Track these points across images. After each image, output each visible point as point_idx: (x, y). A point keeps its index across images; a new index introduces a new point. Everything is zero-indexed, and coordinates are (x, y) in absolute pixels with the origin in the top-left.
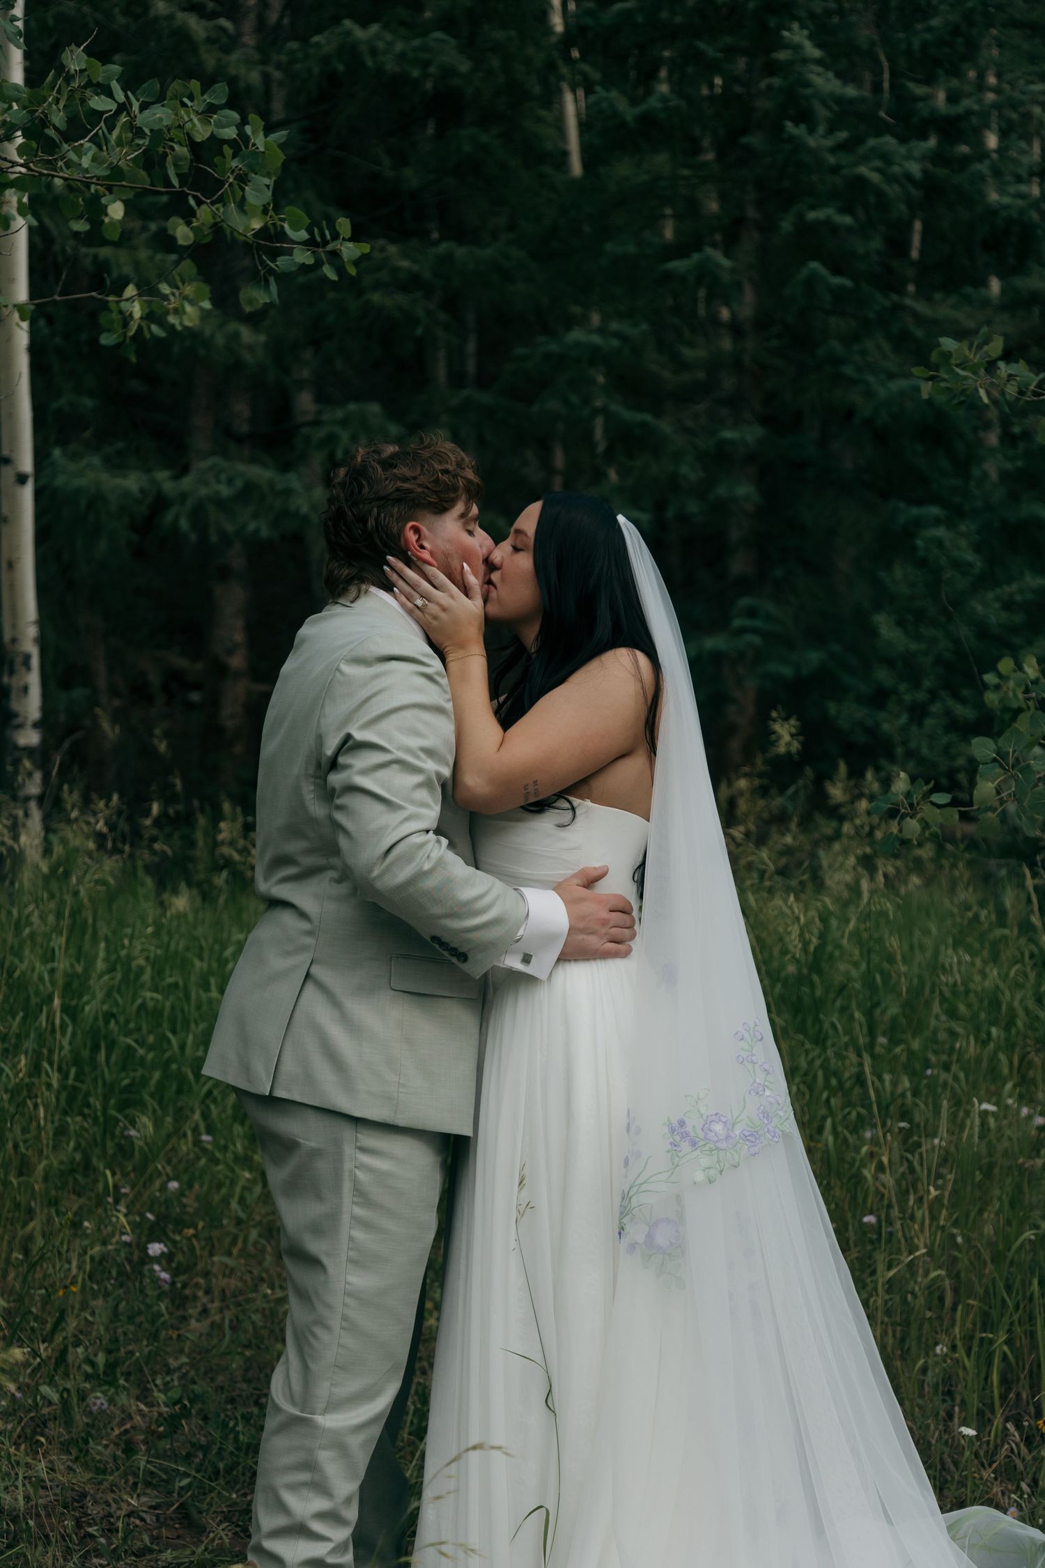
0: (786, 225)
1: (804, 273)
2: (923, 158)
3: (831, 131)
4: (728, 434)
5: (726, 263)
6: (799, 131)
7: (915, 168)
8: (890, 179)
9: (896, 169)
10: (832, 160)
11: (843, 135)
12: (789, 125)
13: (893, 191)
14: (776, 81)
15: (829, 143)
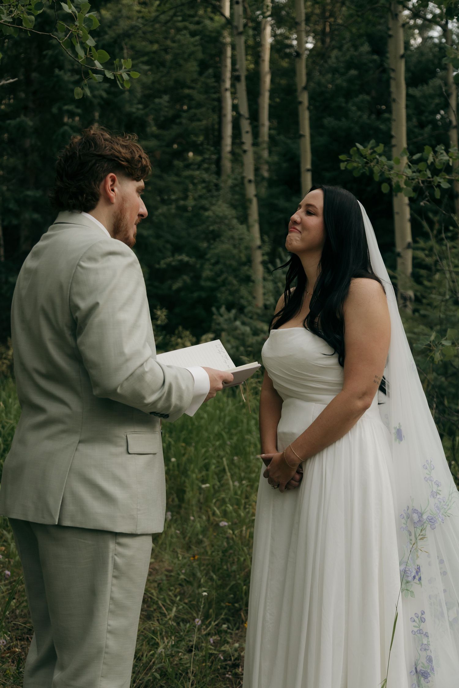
0: (55, 110)
1: (62, 130)
2: (105, 91)
3: (72, 75)
4: (29, 193)
5: (31, 123)
6: (62, 73)
7: (104, 95)
8: (94, 96)
9: (96, 93)
10: (71, 86)
11: (77, 77)
12: (57, 71)
13: (96, 101)
14: (50, 52)
15: (72, 79)
